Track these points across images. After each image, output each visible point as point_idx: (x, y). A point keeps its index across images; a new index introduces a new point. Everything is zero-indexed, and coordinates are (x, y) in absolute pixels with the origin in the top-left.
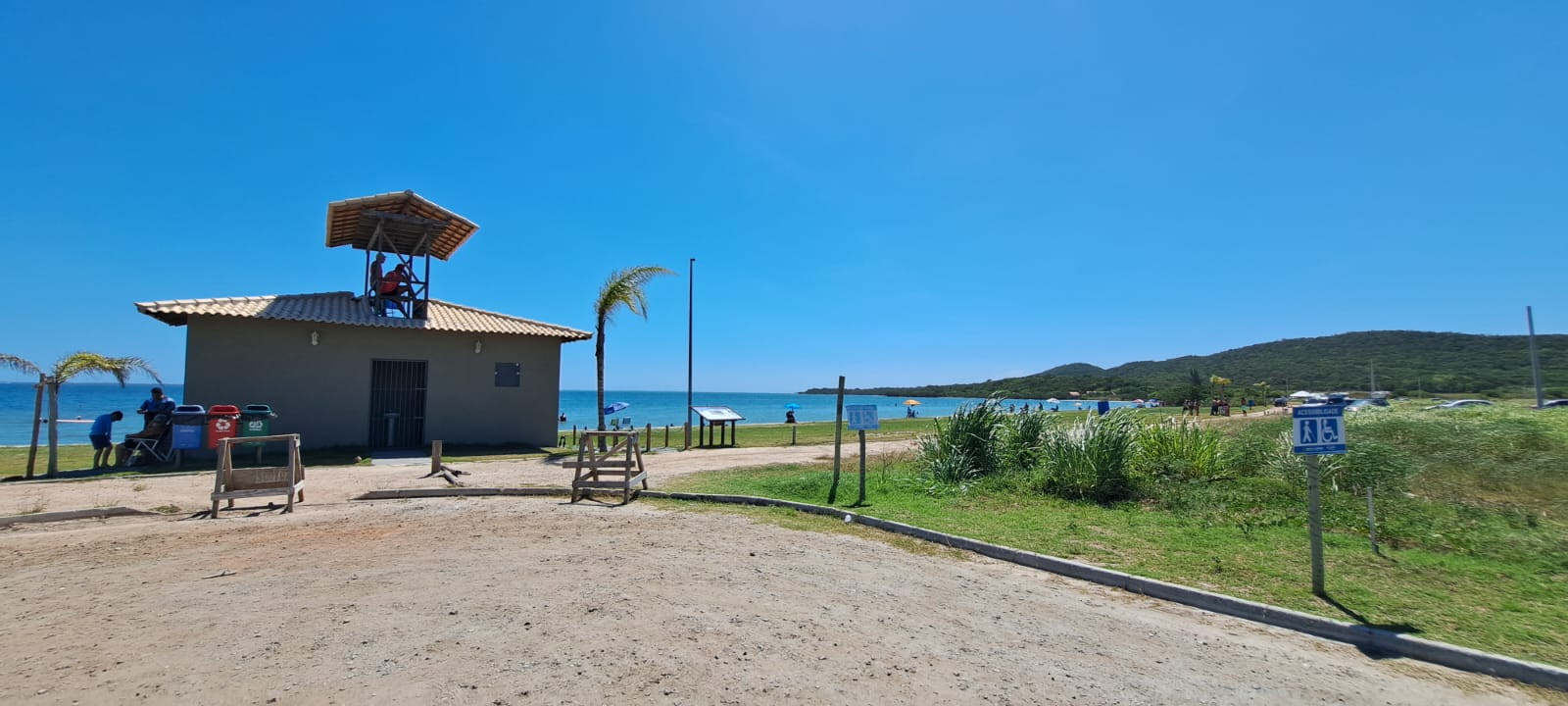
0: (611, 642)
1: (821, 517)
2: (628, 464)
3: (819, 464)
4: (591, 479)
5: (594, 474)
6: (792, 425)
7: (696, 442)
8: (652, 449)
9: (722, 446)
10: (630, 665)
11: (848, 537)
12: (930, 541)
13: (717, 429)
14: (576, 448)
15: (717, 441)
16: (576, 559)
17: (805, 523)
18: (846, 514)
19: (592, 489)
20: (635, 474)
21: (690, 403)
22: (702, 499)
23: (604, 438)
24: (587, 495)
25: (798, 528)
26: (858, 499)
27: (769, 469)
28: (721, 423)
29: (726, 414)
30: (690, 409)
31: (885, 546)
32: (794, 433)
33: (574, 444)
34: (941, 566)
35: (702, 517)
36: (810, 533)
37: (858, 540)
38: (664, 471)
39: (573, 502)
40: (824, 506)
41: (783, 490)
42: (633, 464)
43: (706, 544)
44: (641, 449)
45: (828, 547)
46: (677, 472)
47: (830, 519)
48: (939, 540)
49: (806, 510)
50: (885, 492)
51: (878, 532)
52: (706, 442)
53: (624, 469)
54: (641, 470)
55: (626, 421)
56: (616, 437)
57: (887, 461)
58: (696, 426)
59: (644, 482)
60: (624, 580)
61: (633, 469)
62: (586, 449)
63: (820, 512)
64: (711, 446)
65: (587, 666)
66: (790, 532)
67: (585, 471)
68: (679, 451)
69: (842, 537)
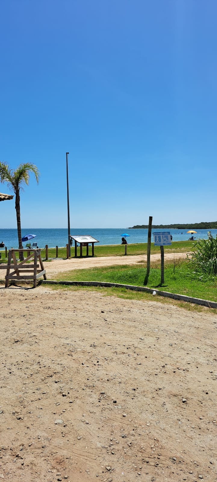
0: (27, 357)
1: (140, 292)
2: (36, 266)
3: (139, 265)
4: (15, 275)
5: (17, 272)
6: (124, 245)
7: (73, 254)
8: (49, 259)
9: (87, 256)
10: (37, 368)
11: (154, 303)
12: (199, 304)
13: (84, 248)
14: (7, 259)
15: (84, 254)
16: (8, 316)
17: (131, 296)
18: (153, 291)
19: (16, 280)
20: (39, 271)
21: (69, 233)
22: (76, 284)
23: (22, 252)
24: (14, 284)
25: (127, 298)
26: (160, 282)
27: (112, 267)
28: (86, 244)
29: (89, 239)
30: (69, 237)
31: (175, 307)
32: (126, 249)
33: (6, 257)
34: (204, 317)
35: (76, 293)
36: (134, 301)
37: (159, 304)
38: (55, 270)
39: (6, 287)
40: (142, 286)
41: (120, 279)
42: (38, 266)
43: (78, 307)
44: (42, 259)
45: (144, 308)
46: (62, 270)
47: (145, 294)
48: (204, 304)
49: (132, 289)
50: (175, 279)
51: (171, 300)
52: (78, 255)
53: (33, 269)
54: (43, 269)
55: (35, 245)
56: (29, 252)
57: (176, 263)
58: (73, 246)
59: (44, 275)
60: (33, 326)
61: (38, 269)
62: (12, 259)
63: (139, 290)
64: (81, 257)
65: (14, 369)
66: (123, 300)
67: (12, 271)
68: (64, 259)
69: (151, 303)
